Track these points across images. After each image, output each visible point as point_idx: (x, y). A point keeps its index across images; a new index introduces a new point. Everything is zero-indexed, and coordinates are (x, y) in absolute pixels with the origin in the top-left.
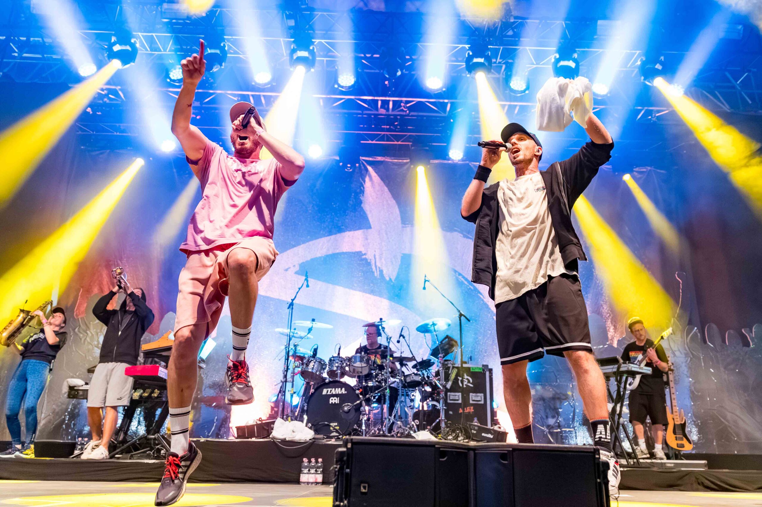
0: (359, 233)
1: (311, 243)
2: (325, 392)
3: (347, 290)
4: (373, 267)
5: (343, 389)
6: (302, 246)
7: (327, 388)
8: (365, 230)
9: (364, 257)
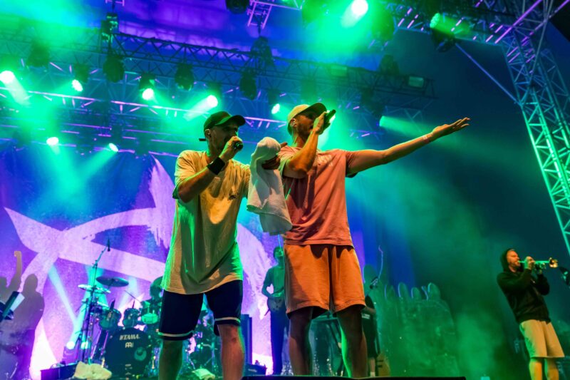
0: (145, 211)
1: (106, 217)
2: (121, 338)
3: (134, 256)
4: (156, 238)
5: (137, 335)
6: (98, 219)
7: (122, 334)
8: (150, 209)
9: (148, 230)
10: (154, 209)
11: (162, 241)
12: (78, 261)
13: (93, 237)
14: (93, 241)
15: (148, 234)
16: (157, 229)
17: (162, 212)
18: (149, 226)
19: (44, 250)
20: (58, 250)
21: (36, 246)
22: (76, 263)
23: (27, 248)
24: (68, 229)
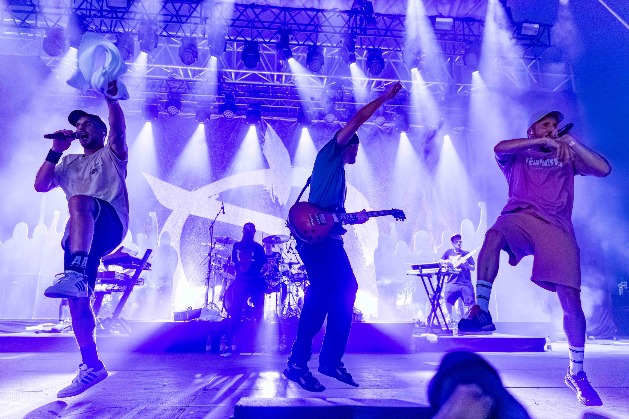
0: (261, 173)
3: (253, 212)
4: (271, 196)
6: (220, 181)
8: (265, 170)
9: (265, 188)
10: (268, 169)
11: (277, 199)
12: (206, 217)
13: (217, 196)
14: (217, 199)
15: (265, 192)
16: (272, 188)
17: (275, 173)
18: (264, 185)
19: (177, 208)
20: (189, 208)
21: (170, 205)
22: (204, 218)
23: (164, 207)
24: (195, 190)
